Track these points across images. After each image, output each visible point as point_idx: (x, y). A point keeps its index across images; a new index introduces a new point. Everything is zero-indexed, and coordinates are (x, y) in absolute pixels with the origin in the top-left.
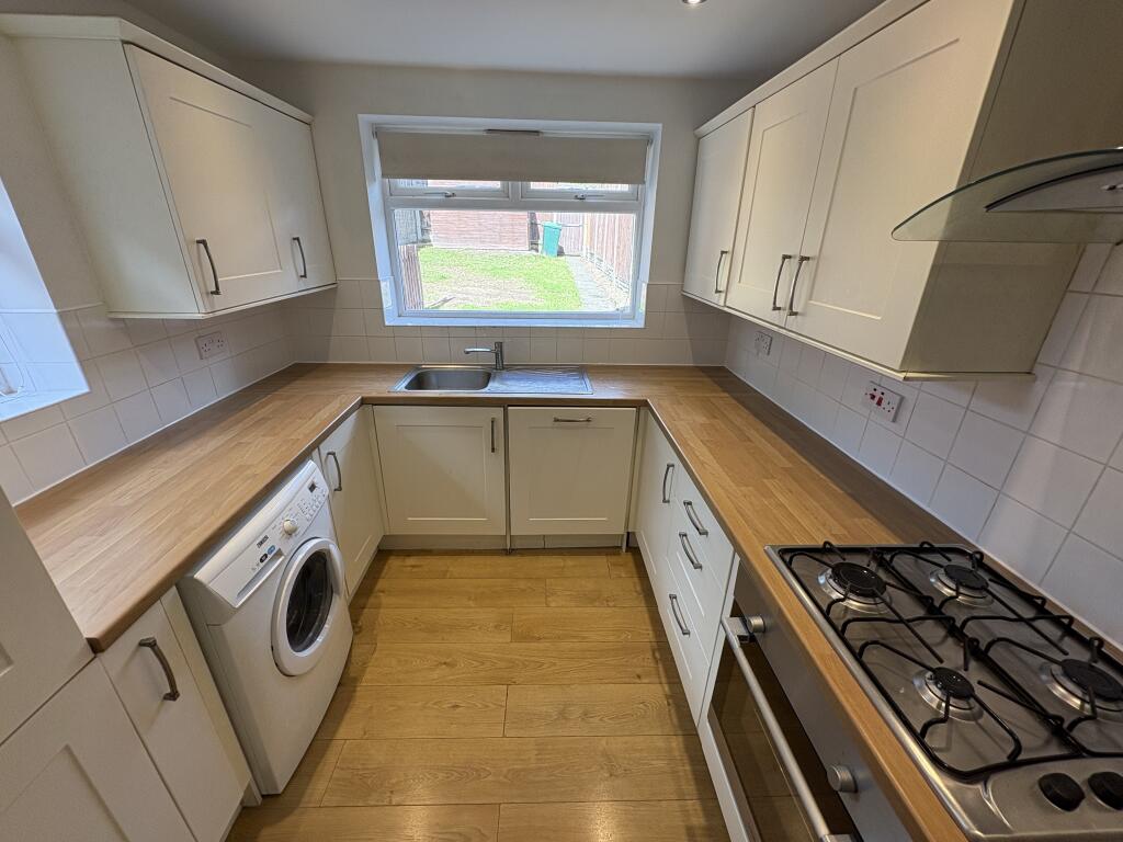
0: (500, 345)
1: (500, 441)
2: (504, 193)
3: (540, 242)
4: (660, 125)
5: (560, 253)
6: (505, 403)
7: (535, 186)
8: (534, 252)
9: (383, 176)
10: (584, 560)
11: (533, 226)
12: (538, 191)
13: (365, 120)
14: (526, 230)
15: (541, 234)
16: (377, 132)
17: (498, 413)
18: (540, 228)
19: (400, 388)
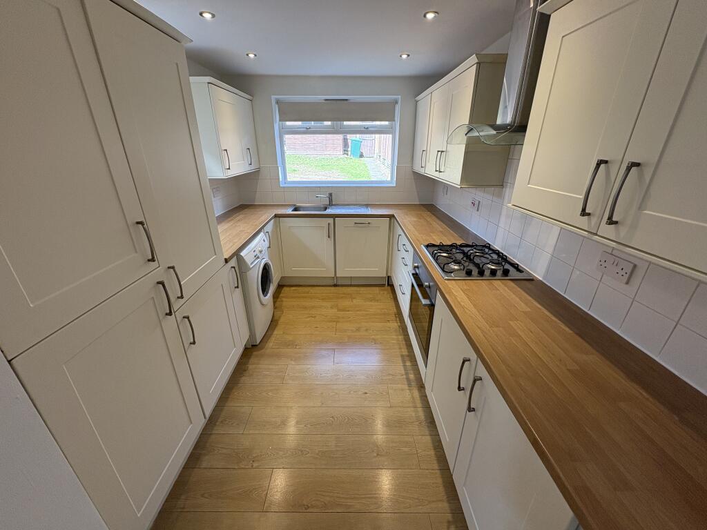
0: (331, 195)
1: (332, 234)
2: (332, 127)
3: (349, 149)
4: (400, 97)
5: (361, 156)
6: (334, 216)
7: (345, 123)
8: (346, 156)
9: (280, 120)
10: (369, 288)
11: (345, 140)
12: (348, 125)
13: (273, 97)
14: (341, 143)
15: (350, 144)
16: (277, 102)
17: (331, 220)
18: (349, 141)
19: (290, 211)
